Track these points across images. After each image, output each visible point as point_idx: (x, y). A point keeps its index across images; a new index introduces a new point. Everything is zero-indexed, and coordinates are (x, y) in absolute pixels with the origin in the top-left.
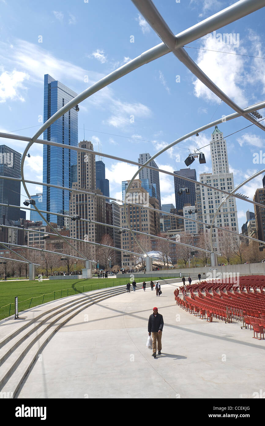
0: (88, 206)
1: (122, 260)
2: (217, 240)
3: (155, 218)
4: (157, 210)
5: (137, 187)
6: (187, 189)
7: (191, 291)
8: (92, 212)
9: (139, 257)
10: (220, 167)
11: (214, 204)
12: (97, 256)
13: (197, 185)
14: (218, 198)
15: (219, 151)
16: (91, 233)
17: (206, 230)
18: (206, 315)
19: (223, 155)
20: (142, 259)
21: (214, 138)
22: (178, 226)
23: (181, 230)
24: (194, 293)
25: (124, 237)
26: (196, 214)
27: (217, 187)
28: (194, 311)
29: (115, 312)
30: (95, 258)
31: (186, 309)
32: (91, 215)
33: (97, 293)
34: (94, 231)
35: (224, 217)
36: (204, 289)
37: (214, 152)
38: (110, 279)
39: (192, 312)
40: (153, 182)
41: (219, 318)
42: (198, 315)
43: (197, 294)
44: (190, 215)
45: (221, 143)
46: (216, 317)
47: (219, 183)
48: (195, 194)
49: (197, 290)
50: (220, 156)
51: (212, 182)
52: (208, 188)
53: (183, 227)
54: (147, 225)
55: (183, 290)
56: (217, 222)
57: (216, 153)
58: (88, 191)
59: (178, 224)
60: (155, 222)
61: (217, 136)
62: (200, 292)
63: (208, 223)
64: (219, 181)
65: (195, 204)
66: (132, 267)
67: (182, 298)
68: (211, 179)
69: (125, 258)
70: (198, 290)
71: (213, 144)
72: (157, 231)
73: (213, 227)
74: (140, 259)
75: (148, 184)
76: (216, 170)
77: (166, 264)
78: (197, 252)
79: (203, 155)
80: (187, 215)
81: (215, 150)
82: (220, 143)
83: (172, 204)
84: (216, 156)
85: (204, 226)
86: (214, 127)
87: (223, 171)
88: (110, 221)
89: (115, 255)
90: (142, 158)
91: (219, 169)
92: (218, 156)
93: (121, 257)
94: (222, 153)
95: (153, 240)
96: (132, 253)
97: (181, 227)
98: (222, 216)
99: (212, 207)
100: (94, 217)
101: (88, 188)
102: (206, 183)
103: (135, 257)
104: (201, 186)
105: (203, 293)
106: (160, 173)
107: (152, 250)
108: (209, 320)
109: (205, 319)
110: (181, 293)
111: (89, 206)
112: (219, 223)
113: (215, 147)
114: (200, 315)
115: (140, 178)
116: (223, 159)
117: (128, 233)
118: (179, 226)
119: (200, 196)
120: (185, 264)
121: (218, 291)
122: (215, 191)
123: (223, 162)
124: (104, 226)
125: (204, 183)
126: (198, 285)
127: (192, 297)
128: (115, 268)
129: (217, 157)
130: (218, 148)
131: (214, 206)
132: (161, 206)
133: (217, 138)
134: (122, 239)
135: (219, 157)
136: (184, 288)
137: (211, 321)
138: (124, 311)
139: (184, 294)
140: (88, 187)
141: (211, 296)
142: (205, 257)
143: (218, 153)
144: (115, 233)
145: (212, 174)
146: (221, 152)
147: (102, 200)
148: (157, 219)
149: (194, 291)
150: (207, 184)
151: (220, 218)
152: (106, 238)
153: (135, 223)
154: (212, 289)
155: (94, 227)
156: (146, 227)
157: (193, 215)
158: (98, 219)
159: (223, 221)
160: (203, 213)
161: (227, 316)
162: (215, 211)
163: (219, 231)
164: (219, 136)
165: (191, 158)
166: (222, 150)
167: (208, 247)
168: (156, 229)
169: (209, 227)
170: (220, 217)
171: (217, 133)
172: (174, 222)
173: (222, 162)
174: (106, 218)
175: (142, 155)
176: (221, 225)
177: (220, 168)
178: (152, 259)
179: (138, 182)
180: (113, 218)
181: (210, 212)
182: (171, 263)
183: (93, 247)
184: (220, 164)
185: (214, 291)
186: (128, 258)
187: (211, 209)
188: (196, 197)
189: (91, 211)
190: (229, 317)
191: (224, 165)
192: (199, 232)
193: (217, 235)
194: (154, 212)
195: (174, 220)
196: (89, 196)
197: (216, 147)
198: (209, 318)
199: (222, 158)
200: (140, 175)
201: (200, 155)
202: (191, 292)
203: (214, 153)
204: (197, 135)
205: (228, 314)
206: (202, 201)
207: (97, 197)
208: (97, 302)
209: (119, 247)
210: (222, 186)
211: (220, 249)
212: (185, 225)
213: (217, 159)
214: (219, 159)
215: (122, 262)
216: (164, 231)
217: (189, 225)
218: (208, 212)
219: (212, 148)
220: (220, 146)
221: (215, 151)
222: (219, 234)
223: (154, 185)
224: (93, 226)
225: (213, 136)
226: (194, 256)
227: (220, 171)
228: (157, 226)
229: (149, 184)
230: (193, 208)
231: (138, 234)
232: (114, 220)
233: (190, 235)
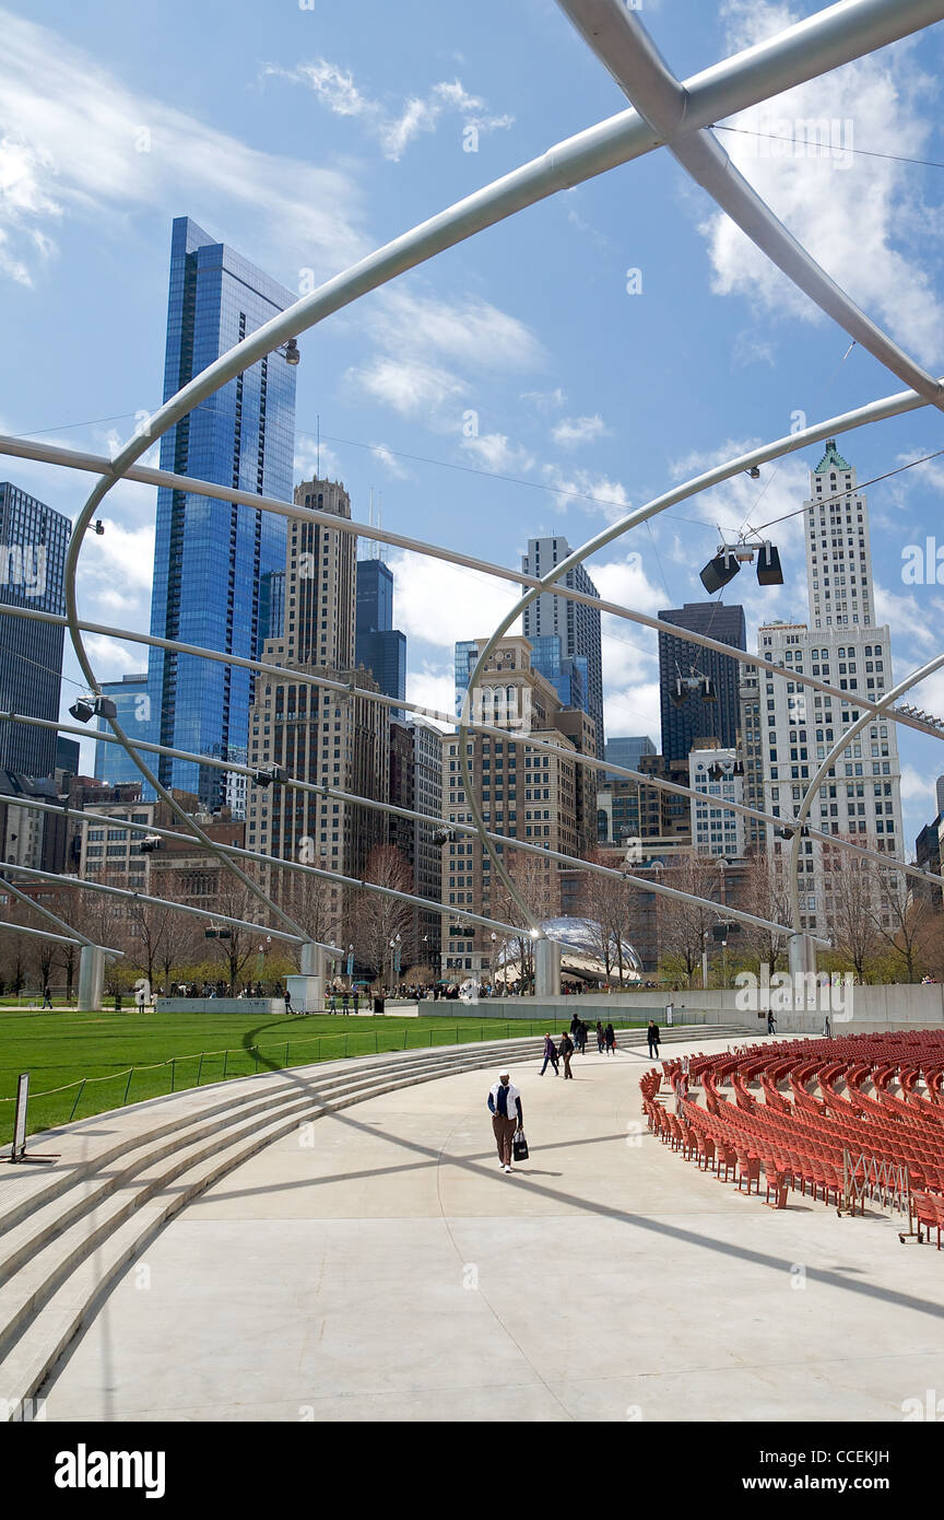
0: (321, 733)
1: (445, 945)
2: (818, 884)
3: (579, 789)
4: (588, 760)
5: (513, 666)
6: (705, 683)
7: (706, 1079)
8: (337, 754)
9: (509, 938)
10: (841, 600)
11: (811, 745)
12: (346, 924)
13: (748, 667)
14: (829, 720)
15: (837, 537)
16: (330, 837)
17: (776, 844)
18: (763, 1179)
19: (852, 556)
20: (522, 945)
21: (819, 489)
22: (667, 823)
23: (679, 839)
24: (720, 1090)
25: (456, 858)
26: (738, 780)
27: (827, 678)
28: (717, 1160)
29: (406, 1149)
30: (339, 935)
31: (685, 1152)
32: (331, 767)
33: (340, 1074)
34: (340, 829)
35: (850, 795)
36: (759, 1077)
37: (818, 542)
38: (391, 1017)
39: (706, 1166)
40: (576, 649)
41: (813, 1193)
42: (730, 1176)
43: (730, 1094)
44: (715, 783)
45: (848, 507)
46: (802, 1188)
47: (833, 662)
48: (739, 703)
49: (729, 1079)
50: (842, 557)
51: (806, 656)
52: (790, 681)
53: (687, 828)
54: (546, 815)
55: (676, 1078)
56: (819, 813)
57: (824, 545)
58: (324, 674)
59: (667, 816)
60: (579, 803)
61: (834, 482)
62: (744, 1086)
63: (787, 818)
64: (833, 653)
65: (738, 740)
66: (481, 974)
67: (670, 1105)
68: (803, 645)
69: (457, 939)
70: (736, 1078)
71: (817, 510)
72: (583, 843)
73: (803, 835)
74: (514, 947)
75: (557, 657)
76: (823, 610)
77: (615, 972)
78: (735, 928)
79: (774, 550)
80: (702, 784)
81: (824, 533)
82: (843, 507)
83: (646, 739)
84: (825, 558)
85: (770, 829)
86: (823, 443)
87: (851, 619)
88: (404, 793)
89: (416, 926)
90: (538, 555)
91: (834, 608)
92: (835, 558)
93: (440, 935)
94: (851, 548)
95: (566, 874)
96: (481, 921)
97: (679, 829)
98: (841, 791)
99: (804, 756)
100: (342, 774)
101: (323, 662)
102: (781, 663)
103: (494, 936)
104: (762, 672)
105: (752, 1092)
106: (604, 615)
107: (562, 914)
108: (772, 1200)
109: (758, 1193)
110: (669, 1088)
111: (326, 734)
112: (829, 819)
113: (823, 524)
114: (737, 1177)
115: (527, 633)
116: (852, 569)
117: (470, 841)
118: (669, 824)
119: (757, 711)
120: (690, 972)
121: (815, 1086)
122: (817, 694)
123: (853, 582)
124: (381, 812)
125: (776, 659)
126: (734, 1059)
127: (711, 1103)
128: (418, 977)
129: (831, 563)
130: (836, 527)
131: (811, 753)
132: (606, 743)
133: (834, 488)
134: (446, 867)
135: (839, 562)
136: (680, 1068)
137: (782, 1205)
138: (440, 1149)
139: (679, 1092)
140: (323, 657)
141: (786, 1105)
142: (767, 949)
143: (834, 545)
144: (421, 840)
145: (806, 627)
146: (846, 542)
147: (377, 713)
148: (585, 792)
149: (719, 1081)
150: (787, 664)
151: (833, 800)
152: (385, 860)
153: (499, 806)
154: (790, 1076)
155: (341, 815)
156: (542, 823)
157: (728, 783)
158: (356, 783)
159: (843, 810)
160: (767, 776)
161: (847, 1188)
162: (814, 773)
163: (826, 848)
164: (841, 482)
165: (727, 562)
166: (850, 536)
167: (782, 911)
168: (583, 830)
169: (788, 835)
170: (833, 795)
171: (833, 469)
172: (654, 807)
173: (848, 581)
174: (387, 781)
175: (537, 543)
176: (835, 825)
177: (838, 604)
178: (559, 948)
179: (519, 648)
180: (417, 783)
181: (795, 775)
182: (632, 969)
183: (334, 892)
184: (840, 587)
185: (799, 1083)
186: (466, 940)
187: (800, 762)
188: (742, 712)
189: (331, 753)
190: (853, 1192)
191: (854, 593)
192: (749, 852)
193: (818, 866)
194: (577, 765)
195: (652, 801)
196: (327, 694)
197: (828, 521)
198: (772, 1191)
199: (847, 568)
200: (526, 620)
201: (762, 551)
202: (708, 1086)
203: (819, 546)
204: (755, 473)
205: (849, 1179)
206: (765, 729)
207: (358, 699)
208: (339, 1109)
209: (435, 896)
210: (843, 677)
211: (830, 922)
212: (694, 820)
213: (831, 569)
214: (836, 570)
215: (445, 956)
216: (610, 839)
217: (709, 820)
218: (785, 773)
219: (812, 525)
220: (844, 520)
221: (824, 538)
222: (826, 863)
223: (581, 661)
224: (336, 809)
225: (818, 480)
226: (724, 943)
227: (839, 617)
228: (586, 820)
229: (561, 656)
230: (729, 755)
231: (512, 849)
232: (419, 790)
233: (713, 862)
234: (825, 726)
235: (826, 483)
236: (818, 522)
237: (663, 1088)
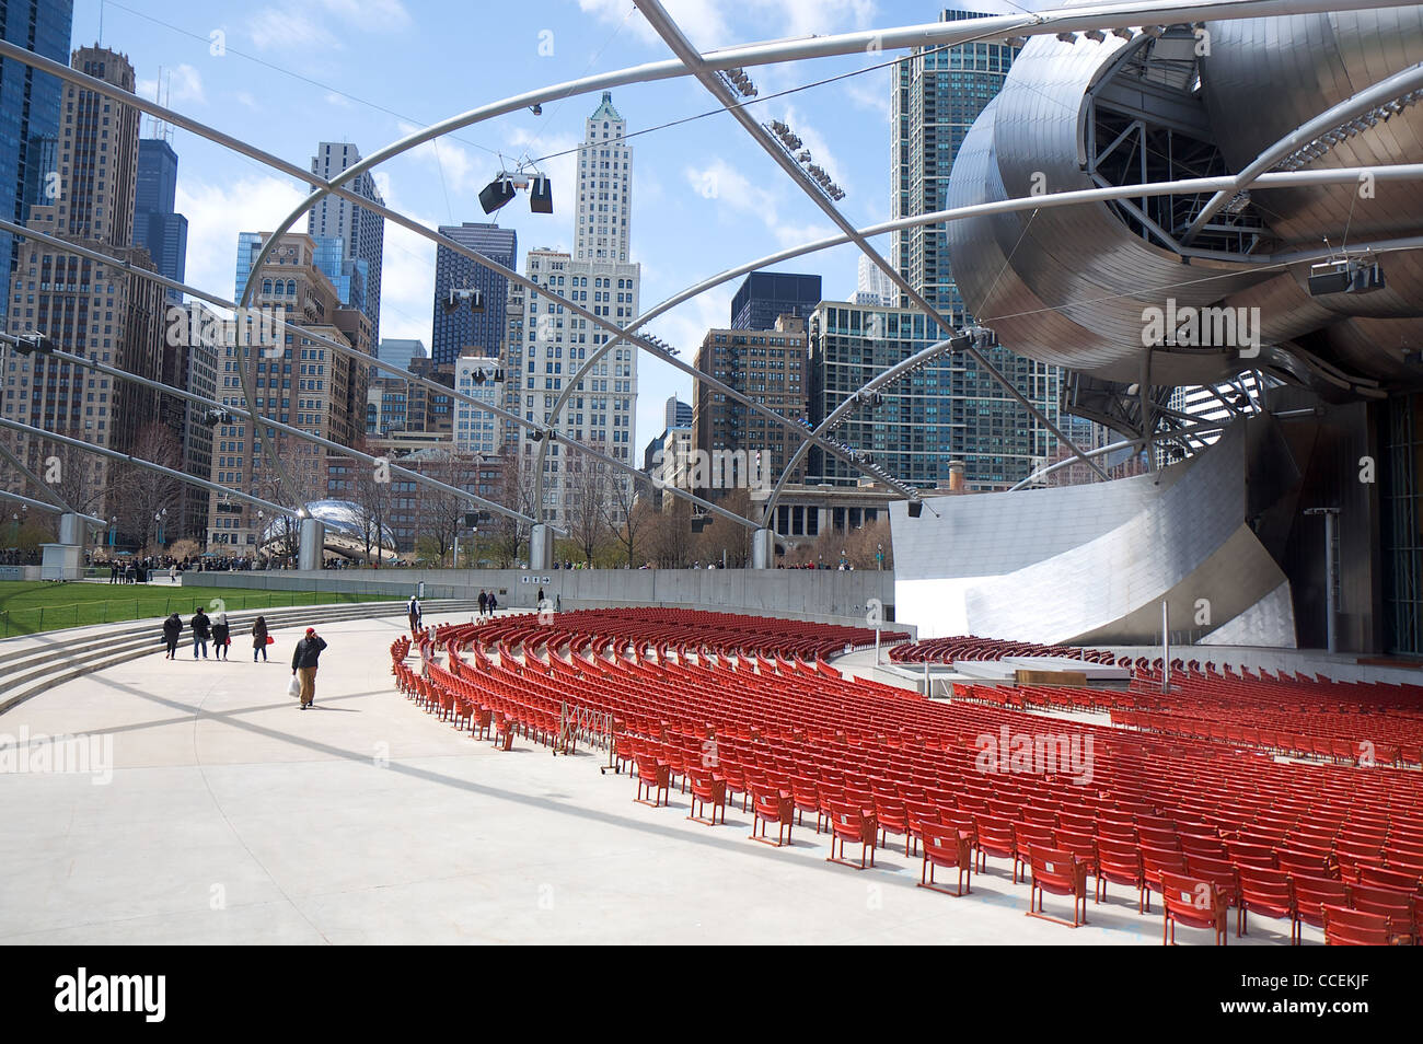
0: (91, 307)
1: (212, 521)
2: (561, 483)
3: (351, 383)
4: (362, 355)
5: (296, 262)
6: (475, 295)
7: (450, 645)
8: (108, 330)
9: (275, 516)
10: (602, 237)
11: (565, 362)
12: (108, 498)
13: (516, 286)
14: (582, 341)
15: (604, 180)
16: (96, 411)
17: (527, 445)
18: (493, 726)
19: (615, 198)
20: (287, 523)
21: (593, 135)
22: (431, 420)
23: (441, 435)
24: (462, 654)
25: (227, 440)
26: (498, 385)
27: (583, 303)
28: (455, 712)
29: (164, 707)
30: (102, 506)
31: (427, 706)
32: (101, 342)
33: (97, 638)
34: (108, 404)
35: (594, 407)
36: (496, 644)
37: (588, 181)
38: (153, 586)
39: (445, 717)
40: (358, 252)
41: (535, 738)
42: (466, 725)
43: (470, 658)
44: (477, 388)
45: (616, 154)
46: (526, 734)
47: (591, 289)
48: (504, 317)
49: (471, 645)
50: (606, 198)
51: (568, 282)
52: (553, 302)
53: (450, 426)
54: (319, 404)
55: (424, 643)
56: (566, 422)
57: (593, 186)
58: (99, 248)
59: (432, 414)
60: (351, 396)
61: (606, 131)
62: (483, 652)
63: (539, 421)
64: (591, 282)
65: (502, 351)
66: (246, 549)
67: (416, 665)
68: (566, 271)
69: (225, 515)
70: (476, 644)
71: (589, 152)
72: (352, 433)
73: (551, 438)
74: (280, 524)
75: (339, 258)
76: (586, 243)
77: (374, 551)
78: (485, 516)
79: (547, 182)
80: (466, 388)
81: (593, 175)
82: (612, 154)
83: (418, 342)
84: (592, 198)
85: (523, 431)
86: (599, 94)
87: (609, 253)
88: (178, 373)
89: (184, 502)
90: (327, 159)
91: (595, 243)
92: (601, 199)
93: (207, 511)
94: (615, 191)
95: (335, 461)
96: (250, 499)
97: (442, 426)
98: (587, 404)
99: (558, 370)
100: (113, 350)
101: (97, 236)
102: (545, 284)
103: (260, 514)
104: (528, 291)
105: (490, 656)
106: (387, 222)
107: (326, 497)
108: (500, 744)
109: (488, 739)
110: (417, 653)
111: (97, 309)
112: (574, 427)
113: (593, 166)
114: (471, 727)
115: (311, 232)
116: (614, 210)
117: (243, 425)
118: (434, 421)
119: (520, 328)
120: (443, 553)
121: (543, 651)
122: (574, 317)
123: (614, 221)
124: (152, 390)
125: (541, 282)
126: (477, 628)
127: (454, 665)
128: (182, 549)
129: (596, 202)
130: (604, 171)
131: (564, 368)
132: (380, 343)
133: (606, 135)
134: (216, 447)
135: (603, 202)
136: (428, 636)
137: (508, 748)
138: (198, 706)
139: (425, 656)
140: (98, 231)
141: (518, 667)
142: (512, 536)
143: (601, 187)
144: (193, 419)
145: (569, 256)
146: (611, 186)
147: (153, 293)
148: (357, 386)
149: (463, 646)
150: (550, 287)
151: (580, 411)
152: (155, 435)
153: (273, 393)
154: (523, 643)
155: (110, 390)
156: (314, 412)
157: (490, 388)
158: (127, 360)
159: (587, 419)
160: (524, 385)
161: (562, 733)
162: (565, 385)
163: (569, 452)
164: (612, 131)
165: (504, 187)
166: (615, 180)
167: (528, 503)
168: (352, 421)
169: (538, 436)
170: (580, 406)
171: (606, 118)
172: (421, 405)
173: (610, 220)
174: (160, 360)
176: (579, 433)
177: (599, 239)
178: (322, 527)
179: (303, 245)
180: (192, 365)
181: (548, 386)
182: (391, 549)
183: (99, 466)
184: (603, 225)
185: (531, 650)
186: (233, 516)
187: (554, 375)
188: (507, 326)
189: (102, 328)
190: (568, 737)
191: (614, 232)
192: (503, 450)
193: (562, 467)
194: (351, 358)
195: (419, 399)
196: (100, 268)
197: (598, 165)
198: (501, 737)
199: (610, 208)
200: (312, 219)
201: (537, 181)
202: (451, 650)
203: (588, 185)
204: (538, 111)
205: (565, 726)
206: (526, 343)
207: (134, 276)
208: (95, 670)
209: (204, 474)
210: (598, 304)
211: (567, 513)
212: (456, 420)
213: (596, 208)
214: (600, 209)
215: (211, 531)
216: (378, 431)
217: (470, 420)
218: (540, 384)
219: (584, 166)
220: (612, 166)
221: (593, 179)
222: (569, 465)
223: (363, 265)
224: (104, 384)
225: (593, 126)
226: (475, 529)
227: (599, 251)
228: (356, 412)
229: (343, 257)
230: (491, 364)
231: (281, 432)
232: (193, 372)
233: (470, 458)
234: (578, 345)
235: (600, 130)
236: (589, 165)
237: (411, 653)
